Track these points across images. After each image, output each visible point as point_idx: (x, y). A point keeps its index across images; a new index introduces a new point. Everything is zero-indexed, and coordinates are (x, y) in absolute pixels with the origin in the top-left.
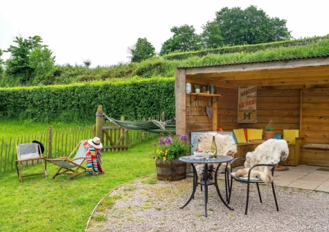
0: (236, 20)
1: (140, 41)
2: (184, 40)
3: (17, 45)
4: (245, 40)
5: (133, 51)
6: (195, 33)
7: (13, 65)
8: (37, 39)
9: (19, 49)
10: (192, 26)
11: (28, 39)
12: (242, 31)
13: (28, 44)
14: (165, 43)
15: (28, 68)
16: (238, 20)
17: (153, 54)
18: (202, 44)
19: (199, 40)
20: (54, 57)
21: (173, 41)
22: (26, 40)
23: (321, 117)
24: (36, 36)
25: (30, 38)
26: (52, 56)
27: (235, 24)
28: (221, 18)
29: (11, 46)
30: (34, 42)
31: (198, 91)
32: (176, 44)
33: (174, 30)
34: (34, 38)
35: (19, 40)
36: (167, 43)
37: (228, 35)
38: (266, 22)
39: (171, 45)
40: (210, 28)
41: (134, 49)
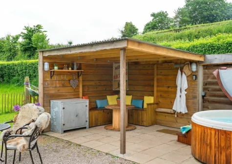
0: (200, 5)
1: (127, 24)
2: (160, 22)
3: (25, 32)
4: (208, 20)
5: (122, 32)
6: (168, 16)
7: (23, 45)
8: (39, 27)
9: (27, 35)
10: (166, 12)
11: (33, 27)
12: (205, 13)
13: (33, 31)
14: (147, 25)
15: (33, 47)
16: (202, 6)
17: (137, 33)
18: (175, 25)
19: (172, 22)
20: (49, 39)
21: (152, 23)
22: (31, 28)
23: (169, 87)
24: (38, 25)
25: (34, 26)
26: (47, 38)
27: (200, 8)
28: (189, 5)
29: (22, 33)
30: (37, 29)
31: (56, 68)
32: (155, 25)
33: (153, 15)
34: (37, 26)
35: (27, 29)
36: (148, 25)
37: (194, 17)
38: (224, 5)
39: (150, 26)
40: (180, 12)
41: (123, 29)
